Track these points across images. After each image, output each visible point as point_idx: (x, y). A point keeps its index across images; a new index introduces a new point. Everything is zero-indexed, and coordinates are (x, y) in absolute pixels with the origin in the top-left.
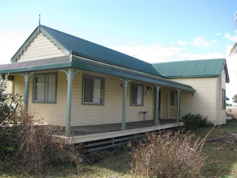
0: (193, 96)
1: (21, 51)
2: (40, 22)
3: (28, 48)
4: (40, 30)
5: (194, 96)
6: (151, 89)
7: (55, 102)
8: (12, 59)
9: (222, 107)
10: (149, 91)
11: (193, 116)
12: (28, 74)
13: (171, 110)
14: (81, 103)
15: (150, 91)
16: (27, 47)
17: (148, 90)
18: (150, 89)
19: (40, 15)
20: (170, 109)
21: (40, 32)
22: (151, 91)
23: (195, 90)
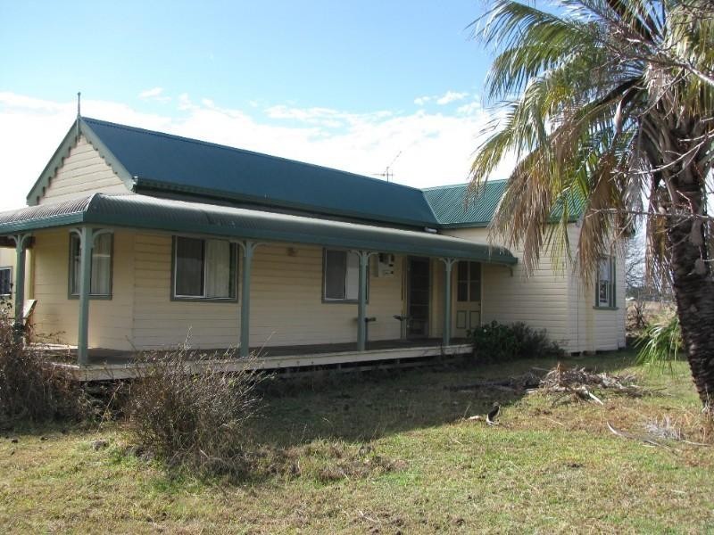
0: (512, 275)
1: (46, 178)
2: (79, 110)
3: (60, 171)
4: (79, 129)
5: (514, 273)
6: (393, 260)
7: (110, 297)
8: (28, 198)
9: (594, 305)
10: (386, 263)
11: (504, 328)
12: (22, 235)
13: (460, 313)
14: (168, 298)
15: (390, 263)
16: (56, 169)
17: (381, 261)
18: (390, 258)
19: (79, 94)
20: (458, 312)
21: (80, 133)
22: (391, 265)
23: (517, 259)
